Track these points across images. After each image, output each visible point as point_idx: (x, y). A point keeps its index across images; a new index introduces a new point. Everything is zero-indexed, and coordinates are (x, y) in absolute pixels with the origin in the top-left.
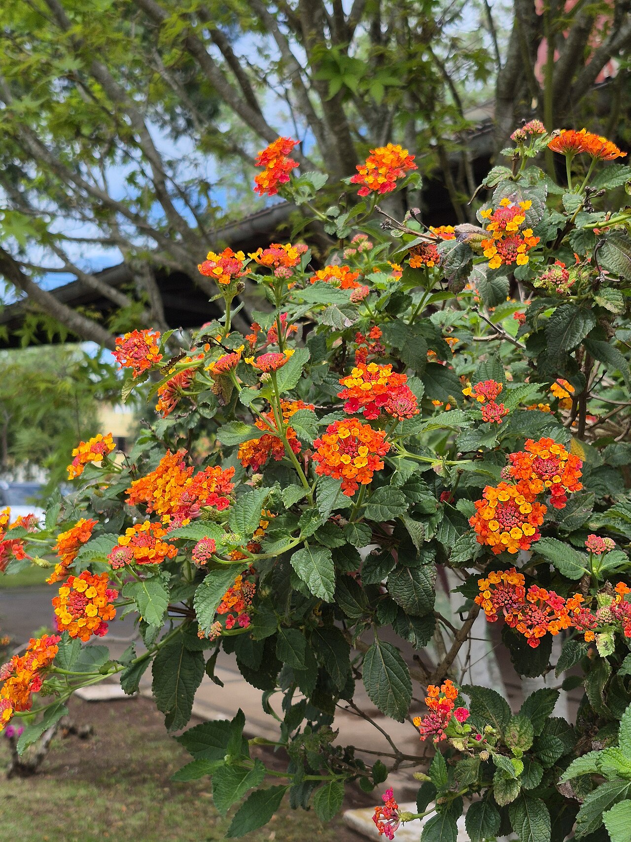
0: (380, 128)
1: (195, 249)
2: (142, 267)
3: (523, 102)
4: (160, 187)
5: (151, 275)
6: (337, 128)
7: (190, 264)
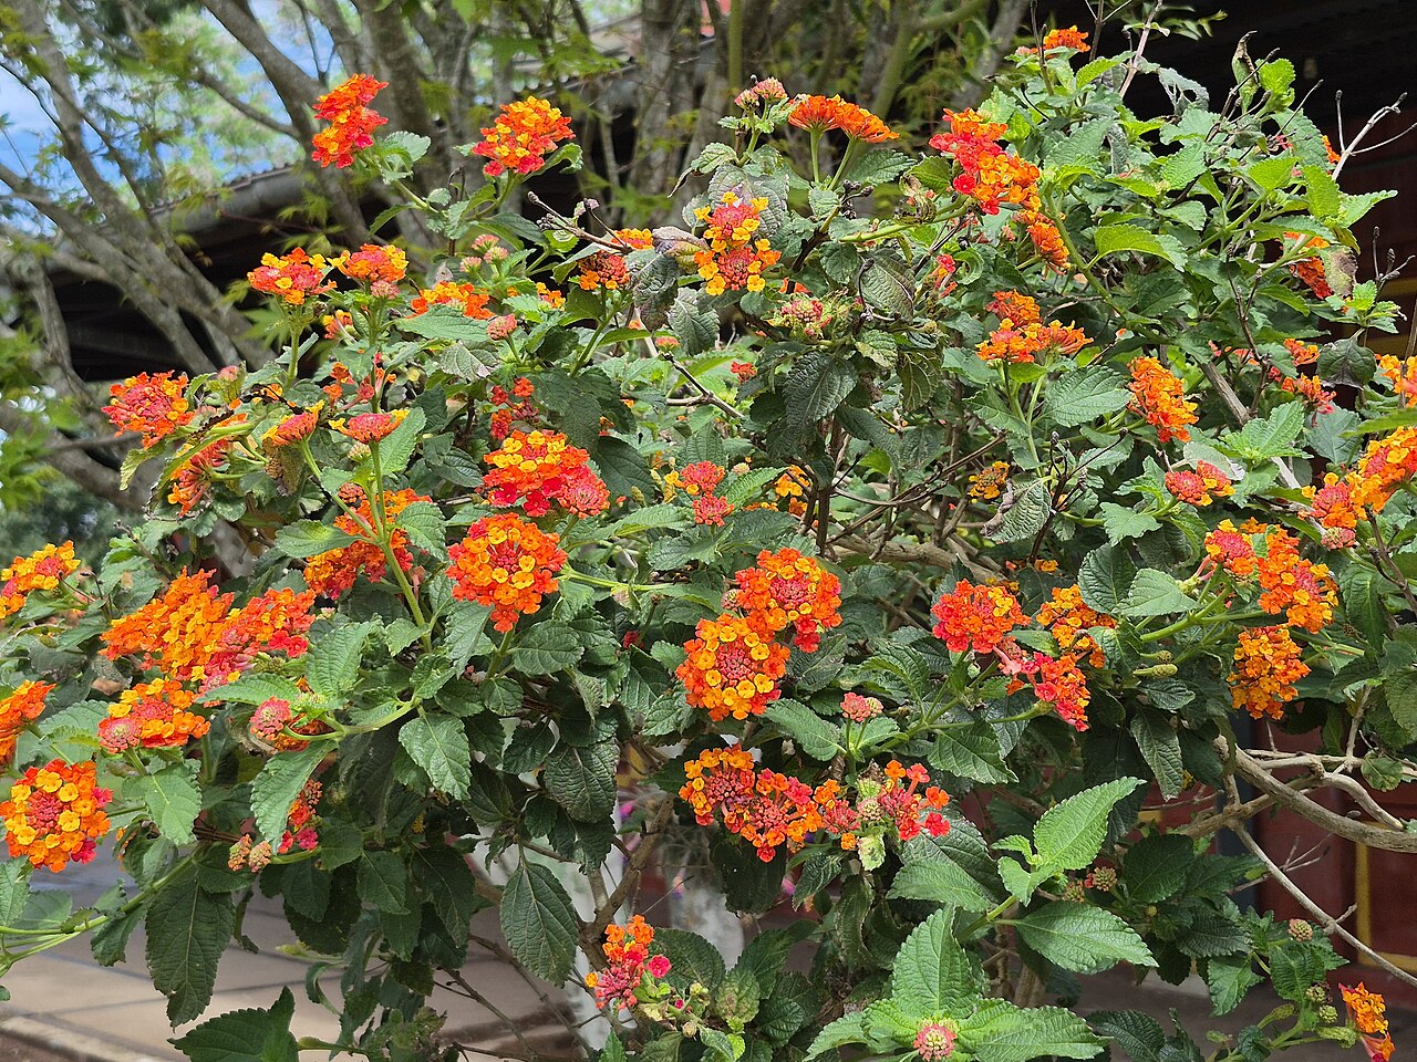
0: (452, 58)
1: (132, 243)
2: (30, 271)
3: (686, 31)
4: (72, 136)
5: (47, 285)
6: (390, 56)
7: (122, 269)
